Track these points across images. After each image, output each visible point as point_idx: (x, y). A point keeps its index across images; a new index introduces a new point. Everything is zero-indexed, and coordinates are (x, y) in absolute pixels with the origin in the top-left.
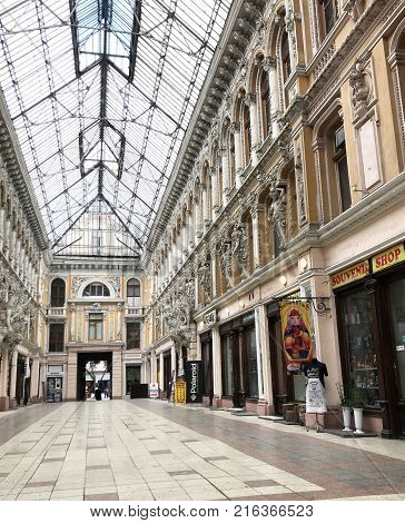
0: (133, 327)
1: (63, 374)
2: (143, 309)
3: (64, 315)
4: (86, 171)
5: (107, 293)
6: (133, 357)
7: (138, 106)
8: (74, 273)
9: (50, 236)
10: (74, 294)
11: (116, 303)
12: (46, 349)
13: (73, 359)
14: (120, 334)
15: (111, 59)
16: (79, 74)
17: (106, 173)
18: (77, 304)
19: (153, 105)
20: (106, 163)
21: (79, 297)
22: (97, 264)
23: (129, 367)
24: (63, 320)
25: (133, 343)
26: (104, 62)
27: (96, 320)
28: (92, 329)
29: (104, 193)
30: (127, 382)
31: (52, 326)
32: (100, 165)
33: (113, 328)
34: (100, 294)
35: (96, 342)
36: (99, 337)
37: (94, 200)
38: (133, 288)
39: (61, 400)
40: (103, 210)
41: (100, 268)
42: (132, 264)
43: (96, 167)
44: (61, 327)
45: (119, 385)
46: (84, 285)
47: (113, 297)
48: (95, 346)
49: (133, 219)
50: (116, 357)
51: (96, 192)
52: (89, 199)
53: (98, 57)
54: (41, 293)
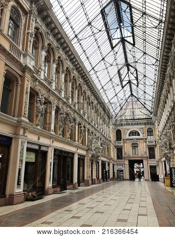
0: (151, 149)
1: (123, 169)
2: (155, 141)
3: (122, 144)
4: (123, 85)
5: (139, 135)
6: (153, 162)
7: (139, 55)
8: (124, 127)
9: (113, 113)
10: (125, 135)
11: (143, 139)
12: (116, 158)
13: (127, 163)
14: (146, 152)
15: (126, 39)
16: (113, 48)
17: (132, 85)
18: (127, 140)
19: (145, 53)
20: (132, 81)
21: (127, 137)
22: (133, 123)
23: (151, 167)
24: (122, 146)
25: (152, 156)
26: (123, 40)
27: (135, 146)
28: (134, 150)
29: (133, 93)
30: (151, 173)
31: (117, 149)
32: (130, 82)
33: (142, 150)
34: (136, 135)
35: (135, 156)
36: (137, 153)
37: (129, 97)
38: (150, 132)
39: (123, 180)
40: (134, 100)
41: (135, 124)
42: (148, 122)
43: (127, 83)
44: (121, 149)
45: (147, 175)
46: (129, 132)
47: (141, 136)
48: (135, 157)
49: (146, 102)
50: (145, 162)
51: (130, 93)
52: (127, 97)
53: (120, 39)
54: (111, 136)
